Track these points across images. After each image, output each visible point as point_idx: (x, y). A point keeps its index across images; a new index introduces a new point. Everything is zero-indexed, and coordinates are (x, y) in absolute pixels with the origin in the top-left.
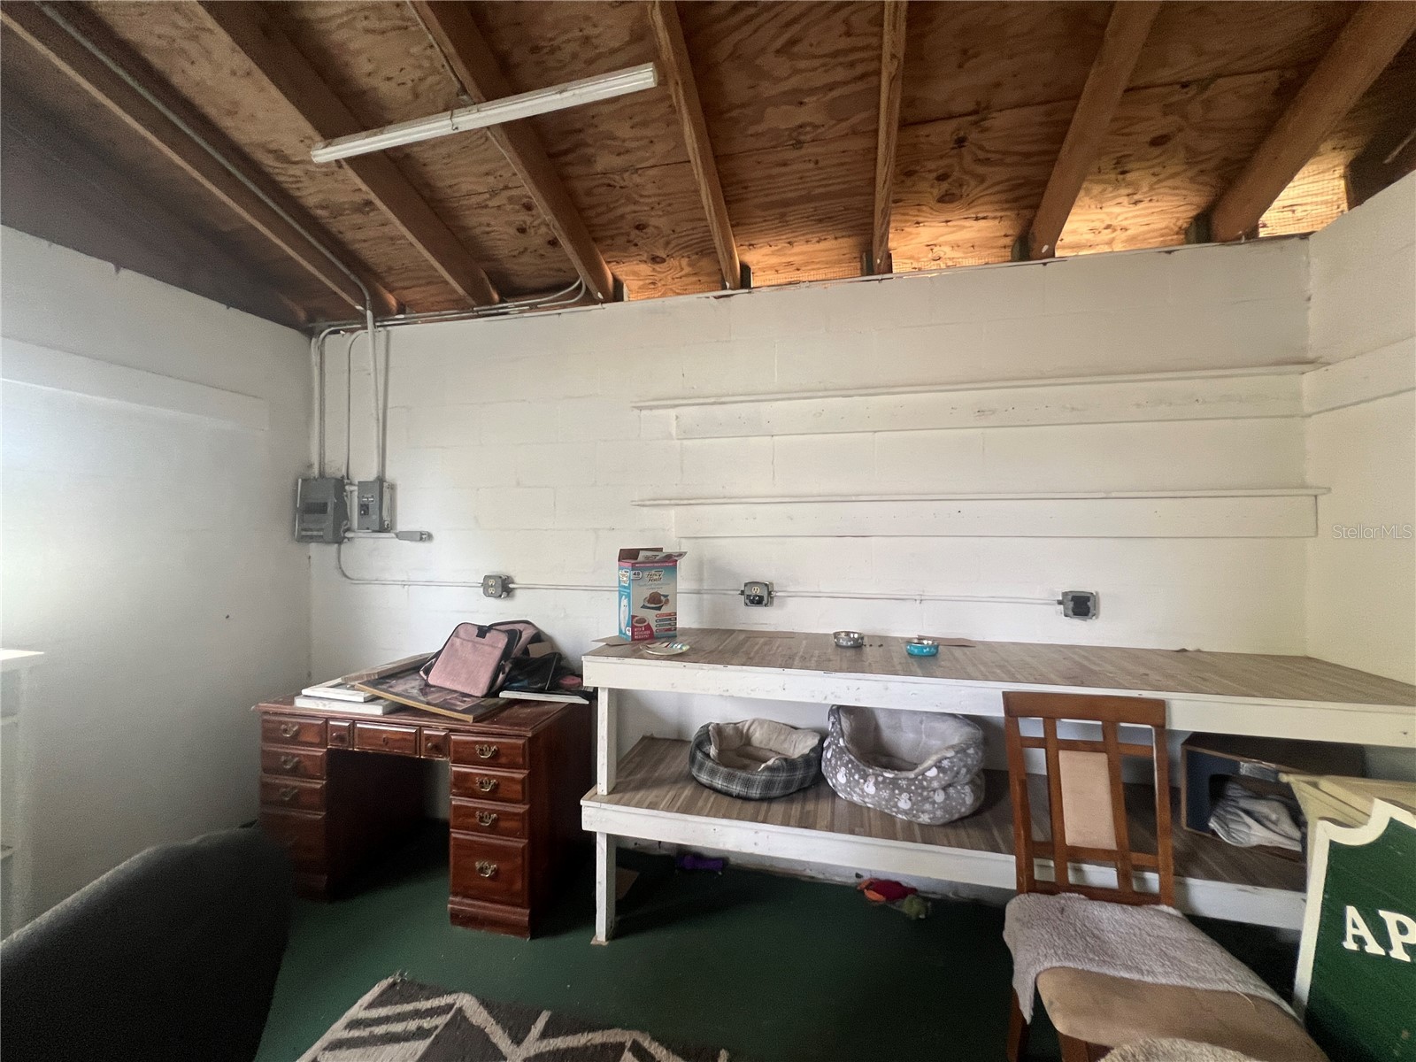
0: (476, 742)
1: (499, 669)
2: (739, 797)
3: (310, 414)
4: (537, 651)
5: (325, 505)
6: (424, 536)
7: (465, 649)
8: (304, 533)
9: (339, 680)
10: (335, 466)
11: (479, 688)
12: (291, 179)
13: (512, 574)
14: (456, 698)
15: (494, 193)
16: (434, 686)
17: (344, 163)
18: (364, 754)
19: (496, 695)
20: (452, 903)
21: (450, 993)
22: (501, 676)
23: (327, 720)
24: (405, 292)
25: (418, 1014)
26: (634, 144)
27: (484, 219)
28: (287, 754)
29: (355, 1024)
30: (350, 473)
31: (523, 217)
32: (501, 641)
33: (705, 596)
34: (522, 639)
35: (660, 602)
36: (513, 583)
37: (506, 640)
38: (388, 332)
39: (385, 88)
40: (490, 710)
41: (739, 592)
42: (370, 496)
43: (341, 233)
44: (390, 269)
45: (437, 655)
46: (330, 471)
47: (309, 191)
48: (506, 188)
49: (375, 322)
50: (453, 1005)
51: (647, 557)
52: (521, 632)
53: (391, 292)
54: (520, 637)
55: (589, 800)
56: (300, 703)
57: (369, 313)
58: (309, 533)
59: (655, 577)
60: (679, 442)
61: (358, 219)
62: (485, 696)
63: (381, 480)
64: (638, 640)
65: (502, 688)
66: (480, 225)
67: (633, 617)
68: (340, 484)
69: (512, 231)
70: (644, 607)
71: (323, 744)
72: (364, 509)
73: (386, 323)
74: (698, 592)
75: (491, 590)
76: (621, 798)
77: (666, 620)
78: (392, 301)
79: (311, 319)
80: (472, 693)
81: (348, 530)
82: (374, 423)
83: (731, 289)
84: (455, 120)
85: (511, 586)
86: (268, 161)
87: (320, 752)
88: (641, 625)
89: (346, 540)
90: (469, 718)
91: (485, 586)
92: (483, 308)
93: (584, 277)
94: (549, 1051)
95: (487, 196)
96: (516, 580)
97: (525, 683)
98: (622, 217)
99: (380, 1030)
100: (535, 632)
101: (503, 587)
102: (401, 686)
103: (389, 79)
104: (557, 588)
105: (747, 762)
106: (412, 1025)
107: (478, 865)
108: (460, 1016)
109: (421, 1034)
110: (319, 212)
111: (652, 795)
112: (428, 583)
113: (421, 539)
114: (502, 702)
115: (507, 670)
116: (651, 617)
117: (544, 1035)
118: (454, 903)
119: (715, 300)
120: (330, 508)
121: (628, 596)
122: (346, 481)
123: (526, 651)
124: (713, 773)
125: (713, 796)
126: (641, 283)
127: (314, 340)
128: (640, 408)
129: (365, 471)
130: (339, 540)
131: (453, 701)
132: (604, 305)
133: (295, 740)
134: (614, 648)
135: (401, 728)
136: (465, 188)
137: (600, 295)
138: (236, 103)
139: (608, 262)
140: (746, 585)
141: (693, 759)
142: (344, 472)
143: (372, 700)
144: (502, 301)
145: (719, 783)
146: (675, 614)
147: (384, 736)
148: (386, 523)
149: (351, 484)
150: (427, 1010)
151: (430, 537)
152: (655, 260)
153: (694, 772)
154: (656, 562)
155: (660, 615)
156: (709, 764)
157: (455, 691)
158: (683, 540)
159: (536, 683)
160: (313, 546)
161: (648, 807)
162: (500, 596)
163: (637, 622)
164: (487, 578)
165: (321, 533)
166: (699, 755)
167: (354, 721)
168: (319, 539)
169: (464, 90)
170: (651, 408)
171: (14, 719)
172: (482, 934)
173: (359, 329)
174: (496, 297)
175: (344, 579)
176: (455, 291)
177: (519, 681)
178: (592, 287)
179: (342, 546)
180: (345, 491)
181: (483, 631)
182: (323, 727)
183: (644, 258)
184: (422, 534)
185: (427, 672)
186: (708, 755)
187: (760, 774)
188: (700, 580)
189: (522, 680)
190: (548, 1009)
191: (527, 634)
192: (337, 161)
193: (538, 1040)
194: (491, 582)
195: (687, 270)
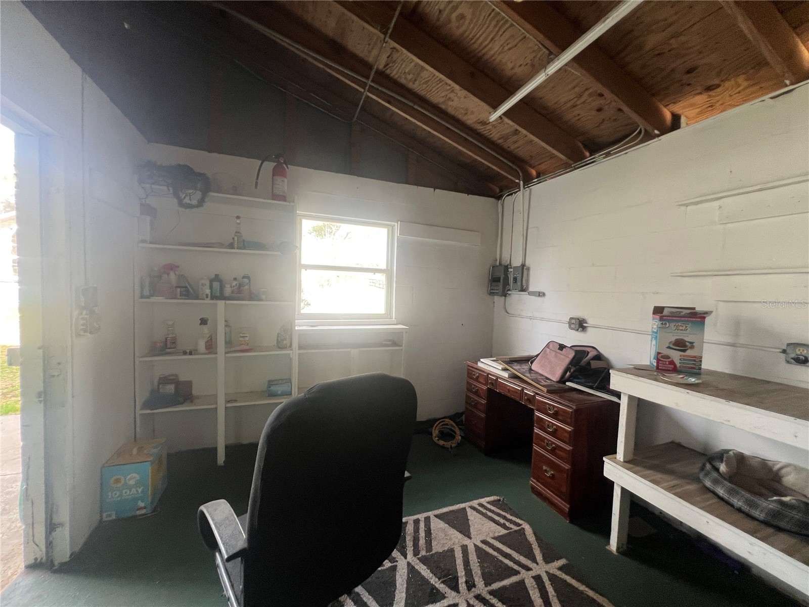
0: (548, 404)
1: (567, 370)
2: (739, 510)
3: (497, 237)
4: (595, 364)
5: (500, 278)
6: (541, 294)
7: (551, 355)
8: (492, 291)
9: (495, 359)
10: (505, 261)
11: (555, 376)
12: (487, 132)
13: (586, 317)
14: (542, 379)
15: (580, 96)
16: (533, 371)
17: (502, 116)
18: (499, 394)
19: (564, 383)
20: (532, 481)
21: (522, 520)
22: (568, 373)
23: (488, 374)
24: (539, 167)
25: (505, 518)
26: (675, 18)
27: (576, 113)
28: (475, 385)
29: (481, 505)
30: (512, 262)
31: (599, 102)
32: (571, 355)
33: (740, 350)
34: (588, 356)
35: (685, 346)
36: (586, 323)
37: (574, 354)
38: (530, 189)
39: (518, 71)
40: (558, 390)
41: (781, 350)
42: (517, 273)
43: (508, 147)
44: (531, 157)
45: (537, 356)
46: (504, 263)
47: (494, 134)
48: (587, 89)
49: (524, 187)
50: (522, 525)
51: (671, 313)
52: (588, 353)
53: (533, 168)
54: (588, 355)
55: (610, 459)
56: (480, 364)
57: (522, 183)
58: (494, 291)
59: (681, 328)
60: (722, 226)
61: (515, 138)
62: (559, 382)
63: (523, 266)
64: (661, 369)
65: (569, 380)
66: (575, 116)
67: (659, 353)
68: (506, 268)
69: (594, 113)
70: (669, 347)
71: (486, 384)
72: (515, 279)
73: (529, 185)
74: (733, 345)
75: (573, 326)
76: (633, 468)
77: (691, 360)
78: (534, 173)
79: (501, 190)
80: (551, 378)
81: (509, 290)
82: (522, 237)
83: (792, 84)
84: (546, 71)
85: (585, 325)
86: (479, 127)
87: (485, 388)
88: (665, 360)
89: (508, 295)
90: (545, 390)
91: (570, 323)
92: (577, 164)
93: (642, 125)
94: (561, 578)
95: (576, 99)
96: (589, 321)
97: (583, 381)
98: (673, 70)
99: (489, 514)
100: (596, 354)
101: (580, 325)
102: (517, 366)
103: (521, 65)
104: (613, 329)
105: (764, 491)
106: (502, 521)
107: (544, 468)
108: (522, 532)
109: (504, 526)
110: (500, 141)
111: (658, 476)
112: (542, 319)
113: (539, 295)
114: (567, 387)
115: (572, 371)
116: (676, 356)
117: (560, 569)
118: (533, 482)
119: (771, 100)
120: (502, 279)
121: (656, 338)
122: (509, 267)
123: (589, 363)
124: (716, 482)
125: (715, 500)
126: (698, 110)
127: (500, 201)
128: (687, 205)
129: (517, 262)
130: (505, 295)
131: (541, 380)
132: (660, 138)
133: (477, 379)
134: (639, 371)
135: (515, 386)
136: (564, 100)
137: (656, 132)
138: (467, 110)
139: (666, 106)
140: (789, 345)
141: (703, 468)
142: (508, 262)
143: (505, 370)
144: (591, 156)
145: (721, 492)
146: (701, 357)
147: (508, 388)
148: (524, 287)
149: (511, 268)
150: (509, 519)
151: (544, 294)
152: (709, 89)
153: (701, 476)
154: (681, 317)
155: (684, 356)
156: (715, 475)
157: (542, 375)
158: (722, 304)
159: (589, 382)
160: (496, 297)
161: (650, 481)
162: (578, 330)
163: (662, 357)
164: (571, 319)
165: (497, 291)
166: (708, 466)
167: (497, 378)
168: (497, 294)
169: (551, 53)
170: (696, 203)
171: (401, 348)
172: (545, 504)
173: (517, 192)
174: (587, 154)
175: (506, 313)
176: (561, 159)
177: (579, 378)
178: (649, 128)
179: (507, 298)
180: (508, 271)
181: (562, 347)
182: (486, 377)
183: (699, 91)
184: (539, 293)
185: (532, 363)
186: (717, 470)
187: (770, 503)
188: (736, 335)
189: (581, 379)
190: (567, 559)
191: (592, 354)
192: (500, 117)
193: (557, 569)
194: (573, 321)
195: (746, 84)
